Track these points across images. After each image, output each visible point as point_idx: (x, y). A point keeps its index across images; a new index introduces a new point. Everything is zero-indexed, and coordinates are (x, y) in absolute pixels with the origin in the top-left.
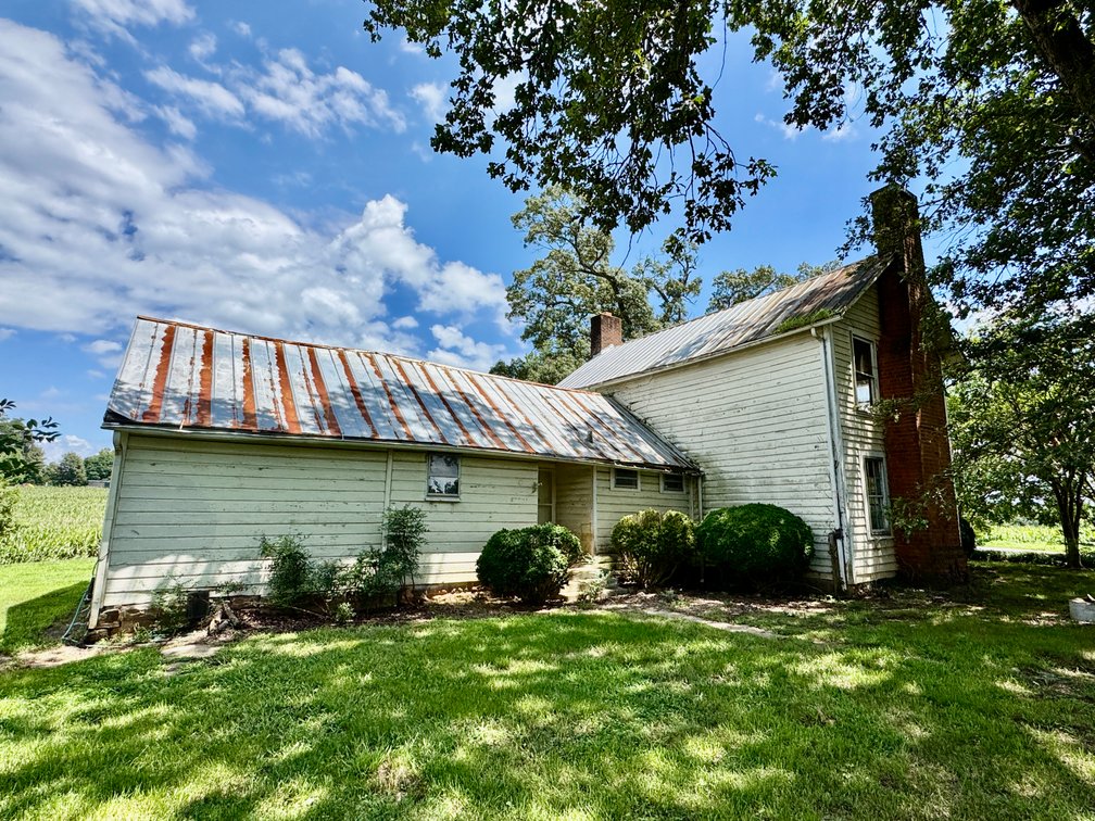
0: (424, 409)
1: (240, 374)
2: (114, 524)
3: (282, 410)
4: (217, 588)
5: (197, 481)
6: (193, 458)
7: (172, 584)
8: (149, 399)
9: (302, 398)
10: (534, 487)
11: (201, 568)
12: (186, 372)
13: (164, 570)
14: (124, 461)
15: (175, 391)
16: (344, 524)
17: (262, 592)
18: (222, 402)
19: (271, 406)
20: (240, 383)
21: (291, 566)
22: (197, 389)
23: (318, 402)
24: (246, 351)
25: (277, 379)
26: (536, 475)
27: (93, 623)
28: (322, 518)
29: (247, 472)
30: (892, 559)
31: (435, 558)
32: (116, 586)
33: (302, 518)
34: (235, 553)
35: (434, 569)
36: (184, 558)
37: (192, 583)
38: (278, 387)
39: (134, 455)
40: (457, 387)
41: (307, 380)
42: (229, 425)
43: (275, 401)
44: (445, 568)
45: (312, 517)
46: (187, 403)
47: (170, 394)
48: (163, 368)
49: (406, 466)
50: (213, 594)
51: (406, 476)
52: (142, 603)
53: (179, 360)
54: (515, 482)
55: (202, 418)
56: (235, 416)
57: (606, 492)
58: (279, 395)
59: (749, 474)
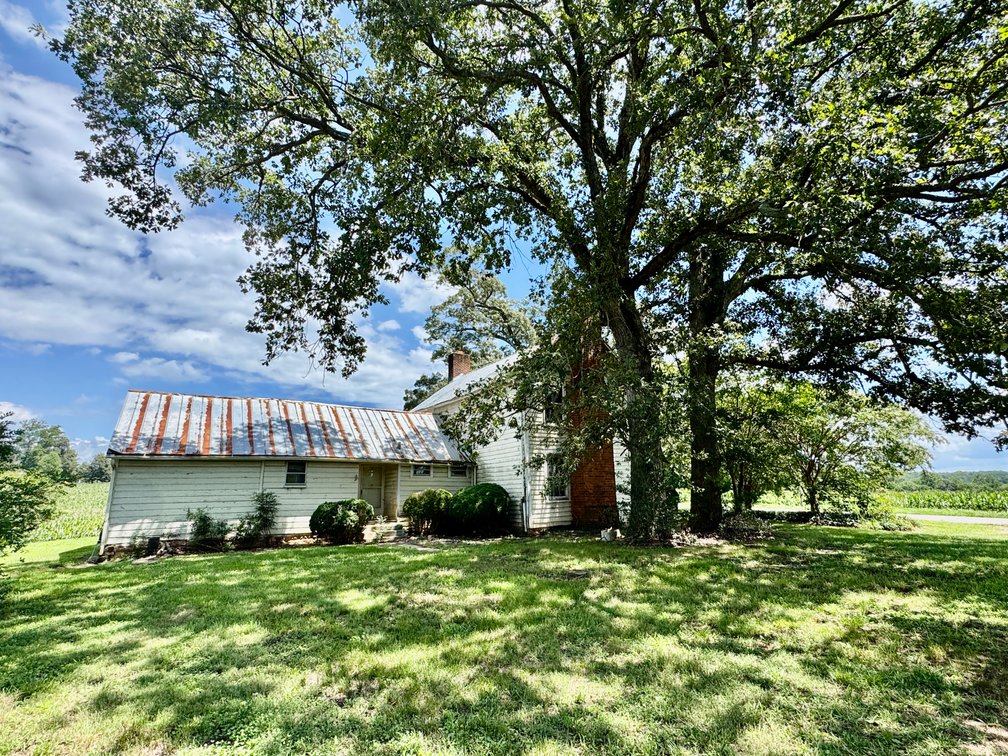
0: (291, 435)
1: (183, 421)
2: (112, 504)
3: (202, 442)
4: (163, 535)
5: (154, 481)
6: (153, 469)
7: (141, 532)
8: (130, 440)
9: (216, 432)
10: (356, 478)
11: (155, 525)
12: (152, 423)
13: (136, 526)
14: (117, 473)
15: (144, 435)
16: (235, 502)
17: (188, 538)
18: (169, 439)
19: (196, 440)
20: (181, 427)
21: (203, 523)
22: (156, 433)
23: (225, 435)
24: (189, 406)
25: (204, 422)
26: (357, 470)
27: (101, 553)
28: (222, 499)
29: (180, 475)
30: (569, 514)
31: (289, 519)
32: (112, 534)
33: (210, 499)
34: (173, 518)
35: (289, 526)
36: (146, 521)
37: (152, 533)
38: (203, 427)
39: (121, 470)
40: (321, 418)
41: (222, 421)
42: (170, 452)
43: (199, 436)
44: (295, 525)
45: (216, 498)
46: (150, 441)
47: (141, 437)
48: (139, 423)
49: (273, 469)
50: (162, 539)
51: (272, 474)
52: (125, 543)
53: (149, 417)
54: (343, 475)
55: (156, 449)
56: (174, 446)
57: (407, 479)
58: (202, 432)
59: (493, 465)
